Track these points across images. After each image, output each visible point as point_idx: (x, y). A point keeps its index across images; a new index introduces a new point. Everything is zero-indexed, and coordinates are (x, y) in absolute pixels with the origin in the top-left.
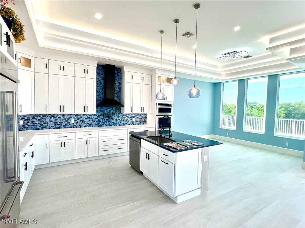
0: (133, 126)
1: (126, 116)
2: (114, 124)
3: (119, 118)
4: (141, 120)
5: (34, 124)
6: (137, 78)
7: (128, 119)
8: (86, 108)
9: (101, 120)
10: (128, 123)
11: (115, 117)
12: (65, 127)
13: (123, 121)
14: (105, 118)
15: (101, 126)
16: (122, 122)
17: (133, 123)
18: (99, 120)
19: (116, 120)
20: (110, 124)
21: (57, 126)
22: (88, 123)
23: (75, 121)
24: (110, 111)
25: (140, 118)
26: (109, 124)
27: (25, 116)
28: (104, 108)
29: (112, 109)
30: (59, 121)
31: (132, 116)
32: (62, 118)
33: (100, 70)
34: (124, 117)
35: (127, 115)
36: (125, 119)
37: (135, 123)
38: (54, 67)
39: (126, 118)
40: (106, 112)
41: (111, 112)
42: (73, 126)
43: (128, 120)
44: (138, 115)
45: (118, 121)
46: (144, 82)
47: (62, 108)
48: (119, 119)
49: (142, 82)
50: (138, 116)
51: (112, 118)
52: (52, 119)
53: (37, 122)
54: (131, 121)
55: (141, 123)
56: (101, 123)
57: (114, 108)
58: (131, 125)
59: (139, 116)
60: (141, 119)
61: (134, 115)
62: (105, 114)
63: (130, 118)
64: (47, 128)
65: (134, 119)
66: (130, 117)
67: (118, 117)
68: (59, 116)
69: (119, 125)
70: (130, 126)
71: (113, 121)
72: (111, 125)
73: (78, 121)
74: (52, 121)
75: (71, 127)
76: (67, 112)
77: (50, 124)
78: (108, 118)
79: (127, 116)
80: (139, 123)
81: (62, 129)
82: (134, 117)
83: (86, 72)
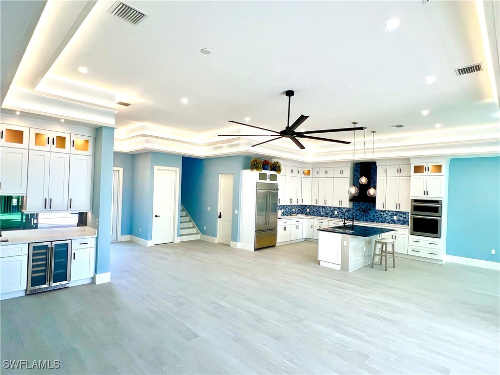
0: (393, 225)
1: (385, 213)
2: (371, 220)
3: (377, 214)
4: (406, 220)
5: (314, 213)
6: (392, 172)
8: (340, 202)
9: (358, 214)
10: (387, 221)
11: (372, 213)
12: (331, 217)
13: (381, 218)
14: (362, 213)
15: (358, 220)
16: (380, 219)
17: (394, 222)
18: (356, 214)
19: (374, 216)
21: (326, 215)
22: (347, 216)
23: (337, 213)
24: (367, 206)
25: (404, 216)
26: (366, 219)
27: (310, 206)
28: (362, 203)
29: (370, 205)
30: (327, 211)
31: (393, 214)
32: (329, 209)
33: (359, 167)
34: (382, 213)
35: (386, 212)
36: (384, 217)
37: (396, 222)
38: (322, 174)
39: (385, 215)
40: (363, 207)
41: (368, 207)
42: (336, 217)
43: (388, 218)
44: (400, 213)
45: (376, 217)
46: (401, 174)
47: (325, 202)
48: (377, 216)
49: (398, 175)
50: (400, 215)
51: (369, 214)
52: (323, 210)
53: (315, 211)
54: (392, 219)
55: (405, 223)
56: (358, 218)
57: (371, 204)
59: (403, 215)
60: (406, 218)
61: (395, 213)
62: (362, 209)
64: (320, 216)
65: (395, 218)
66: (390, 214)
67: (376, 213)
69: (377, 222)
70: (391, 225)
71: (370, 217)
72: (368, 221)
73: (340, 213)
74: (323, 211)
75: (334, 218)
76: (329, 204)
77: (323, 213)
78: (365, 213)
79: (386, 214)
80: (402, 222)
81: (329, 218)
82: (396, 215)
83: (341, 172)
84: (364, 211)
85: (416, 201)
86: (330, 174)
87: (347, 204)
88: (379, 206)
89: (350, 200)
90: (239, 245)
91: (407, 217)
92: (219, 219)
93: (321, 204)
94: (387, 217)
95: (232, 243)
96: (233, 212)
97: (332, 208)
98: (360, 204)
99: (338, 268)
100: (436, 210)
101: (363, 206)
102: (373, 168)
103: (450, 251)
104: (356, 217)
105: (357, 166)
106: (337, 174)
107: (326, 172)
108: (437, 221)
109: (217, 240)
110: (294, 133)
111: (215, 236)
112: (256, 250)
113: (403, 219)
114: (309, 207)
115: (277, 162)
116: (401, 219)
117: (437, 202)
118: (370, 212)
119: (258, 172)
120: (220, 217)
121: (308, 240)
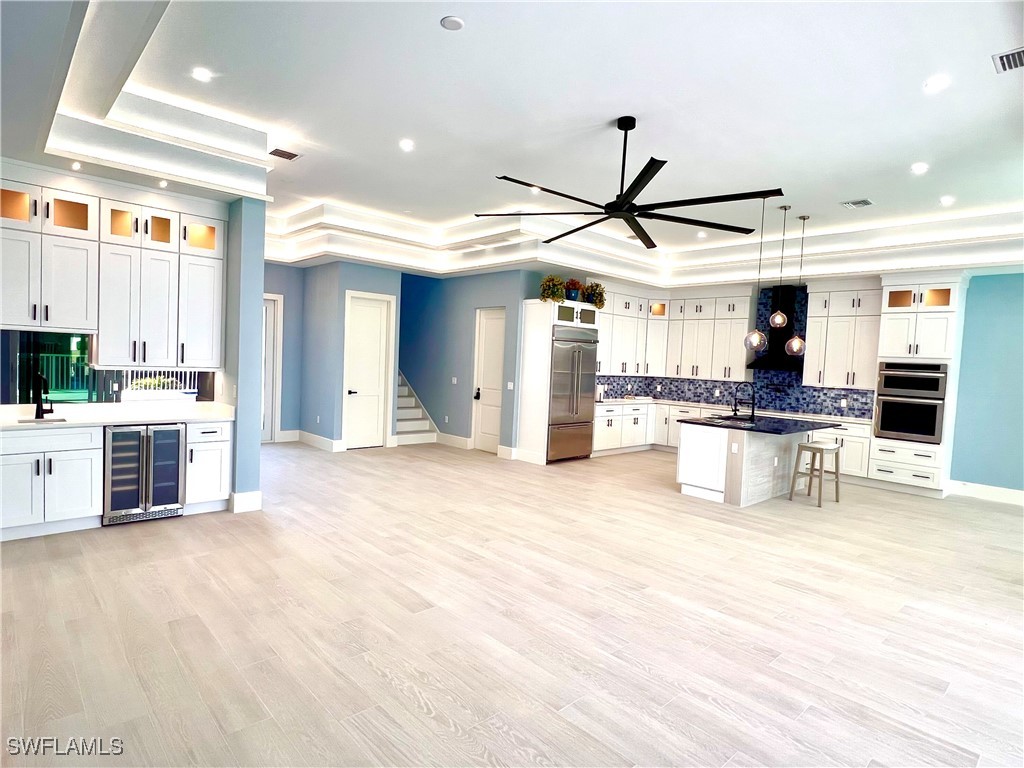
0: (839, 416)
1: (821, 394)
2: (792, 407)
3: (805, 396)
4: (866, 407)
5: (670, 393)
6: (840, 305)
7: (828, 400)
8: (727, 371)
9: (765, 396)
10: (826, 410)
11: (795, 393)
12: (707, 401)
13: (814, 403)
14: (773, 393)
15: (764, 408)
16: (811, 406)
17: (841, 412)
18: (760, 396)
19: (797, 400)
20: (783, 406)
21: (696, 399)
23: (721, 393)
24: (784, 379)
25: (864, 400)
26: (781, 406)
28: (773, 373)
29: (790, 376)
30: (699, 390)
31: (839, 395)
32: (703, 386)
33: (769, 297)
34: (815, 393)
35: (825, 391)
36: (819, 401)
37: (845, 413)
39: (823, 397)
40: (776, 382)
41: (787, 381)
42: (718, 402)
43: (828, 403)
44: (855, 393)
45: (802, 401)
46: (860, 311)
47: (695, 370)
48: (804, 399)
49: (853, 311)
50: (855, 396)
51: (788, 395)
52: (691, 387)
53: (674, 389)
54: (836, 405)
55: (864, 414)
56: (763, 403)
57: (793, 373)
58: (835, 415)
59: (859, 398)
60: (866, 404)
61: (843, 393)
62: (774, 385)
63: (833, 398)
64: (684, 400)
65: (844, 403)
66: (832, 395)
67: (802, 393)
68: (700, 383)
69: (804, 412)
70: (832, 416)
71: (789, 401)
72: (784, 409)
73: (725, 393)
74: (689, 390)
75: (714, 403)
76: (703, 375)
77: (689, 394)
78: (778, 394)
79: (825, 394)
80: (857, 413)
81: (703, 405)
82: (845, 396)
83: (732, 308)
84: (778, 390)
85: (890, 366)
86: (708, 311)
87: (740, 374)
88: (809, 378)
89: (749, 366)
90: (515, 453)
91: (869, 401)
92: (474, 401)
93: (686, 374)
94: (825, 401)
95: (502, 450)
96: (505, 386)
97: (709, 384)
98: (769, 375)
99: (720, 498)
100: (934, 385)
101: (775, 379)
102: (799, 299)
103: (959, 473)
104: (760, 402)
105: (765, 295)
106: (723, 312)
107: (699, 309)
108: (934, 408)
109: (470, 443)
110: (635, 208)
111: (468, 435)
112: (549, 462)
113: (860, 406)
114: (662, 380)
115: (597, 285)
116: (857, 405)
117: (936, 368)
118: (789, 391)
119: (557, 304)
120: (478, 397)
121: (657, 448)
